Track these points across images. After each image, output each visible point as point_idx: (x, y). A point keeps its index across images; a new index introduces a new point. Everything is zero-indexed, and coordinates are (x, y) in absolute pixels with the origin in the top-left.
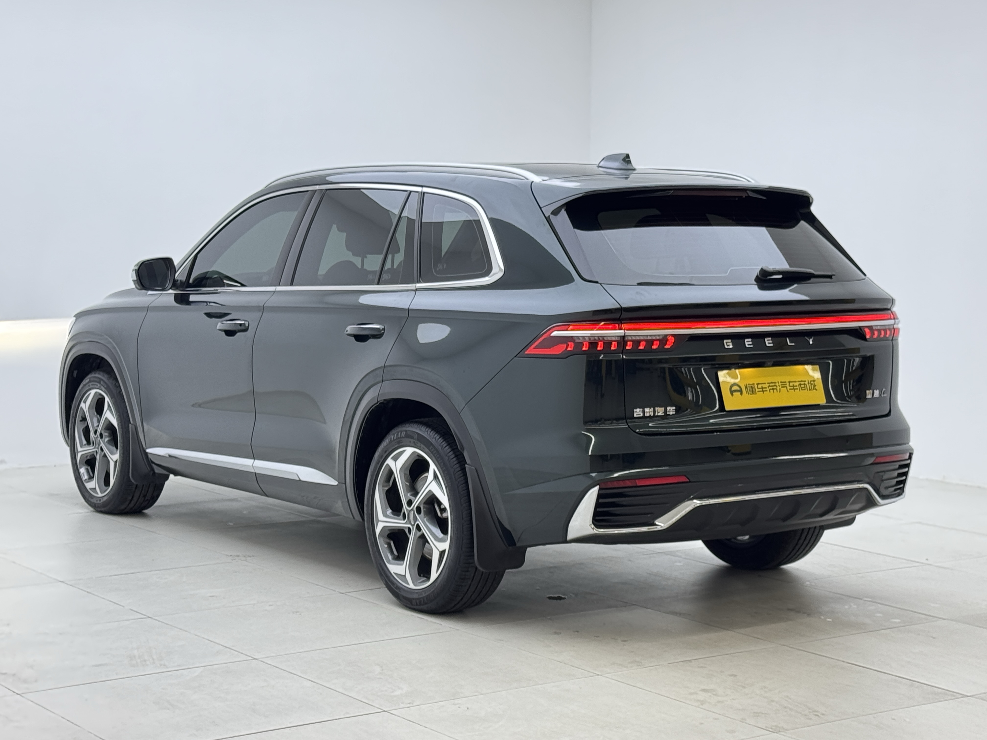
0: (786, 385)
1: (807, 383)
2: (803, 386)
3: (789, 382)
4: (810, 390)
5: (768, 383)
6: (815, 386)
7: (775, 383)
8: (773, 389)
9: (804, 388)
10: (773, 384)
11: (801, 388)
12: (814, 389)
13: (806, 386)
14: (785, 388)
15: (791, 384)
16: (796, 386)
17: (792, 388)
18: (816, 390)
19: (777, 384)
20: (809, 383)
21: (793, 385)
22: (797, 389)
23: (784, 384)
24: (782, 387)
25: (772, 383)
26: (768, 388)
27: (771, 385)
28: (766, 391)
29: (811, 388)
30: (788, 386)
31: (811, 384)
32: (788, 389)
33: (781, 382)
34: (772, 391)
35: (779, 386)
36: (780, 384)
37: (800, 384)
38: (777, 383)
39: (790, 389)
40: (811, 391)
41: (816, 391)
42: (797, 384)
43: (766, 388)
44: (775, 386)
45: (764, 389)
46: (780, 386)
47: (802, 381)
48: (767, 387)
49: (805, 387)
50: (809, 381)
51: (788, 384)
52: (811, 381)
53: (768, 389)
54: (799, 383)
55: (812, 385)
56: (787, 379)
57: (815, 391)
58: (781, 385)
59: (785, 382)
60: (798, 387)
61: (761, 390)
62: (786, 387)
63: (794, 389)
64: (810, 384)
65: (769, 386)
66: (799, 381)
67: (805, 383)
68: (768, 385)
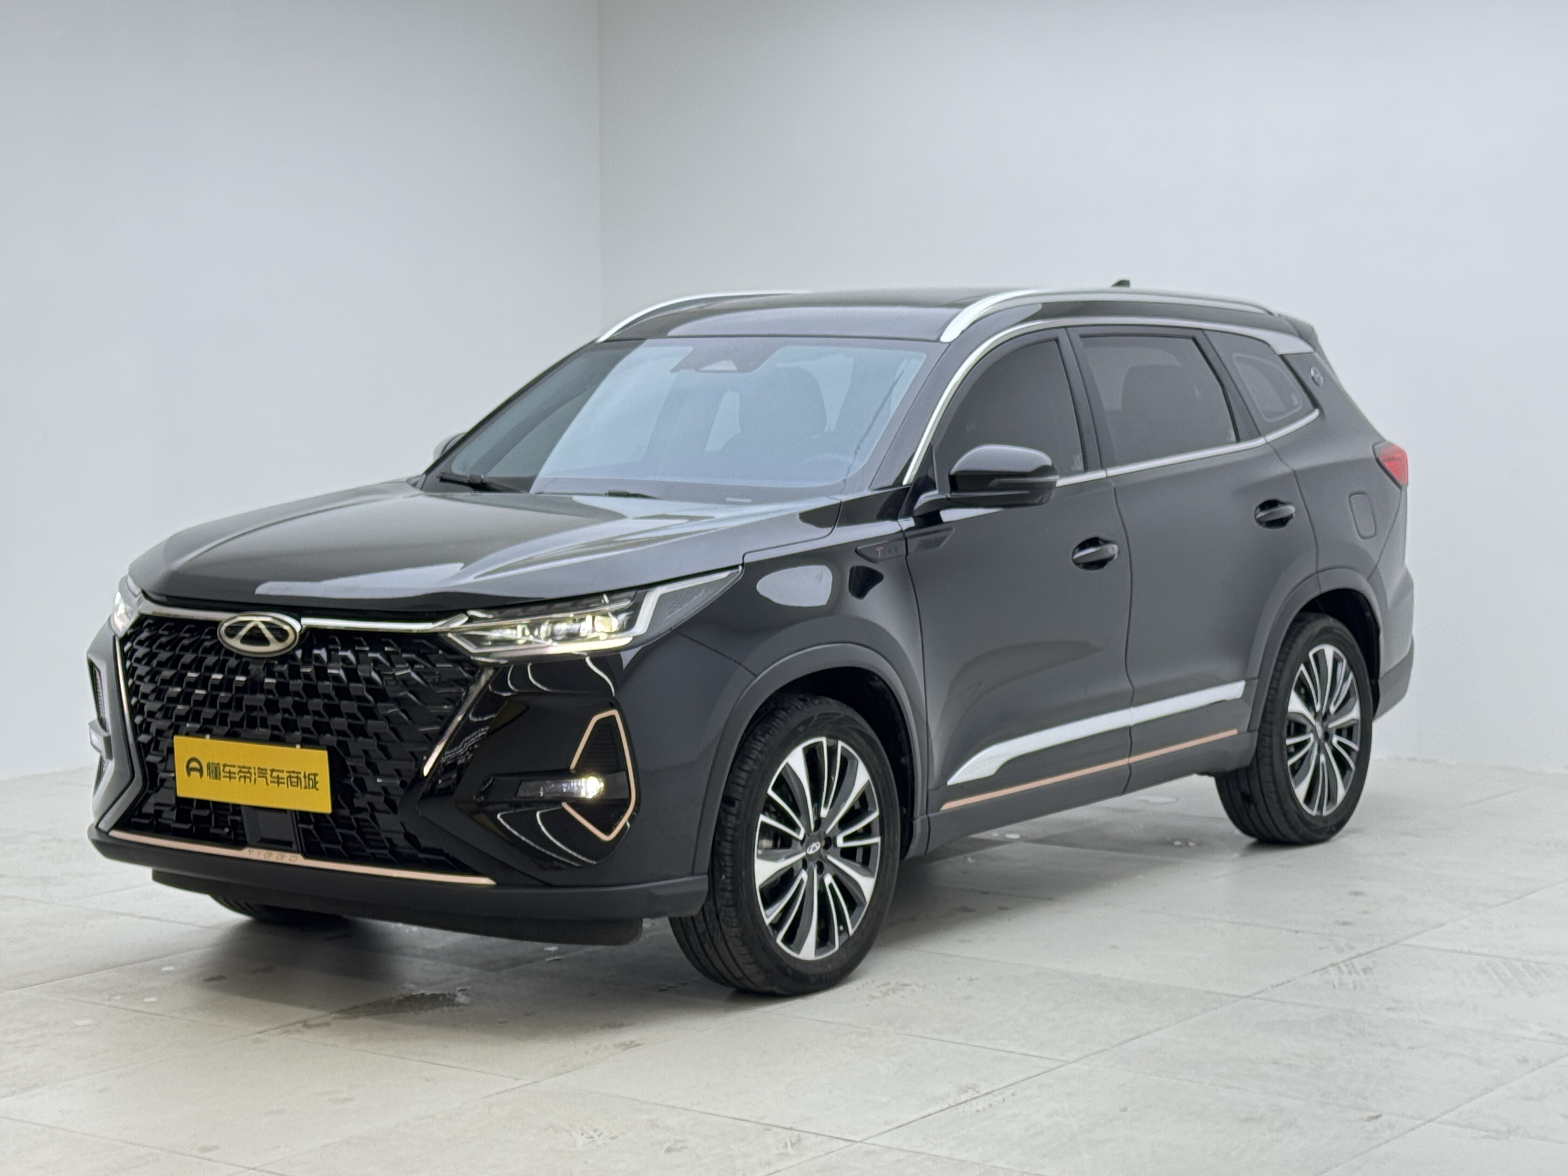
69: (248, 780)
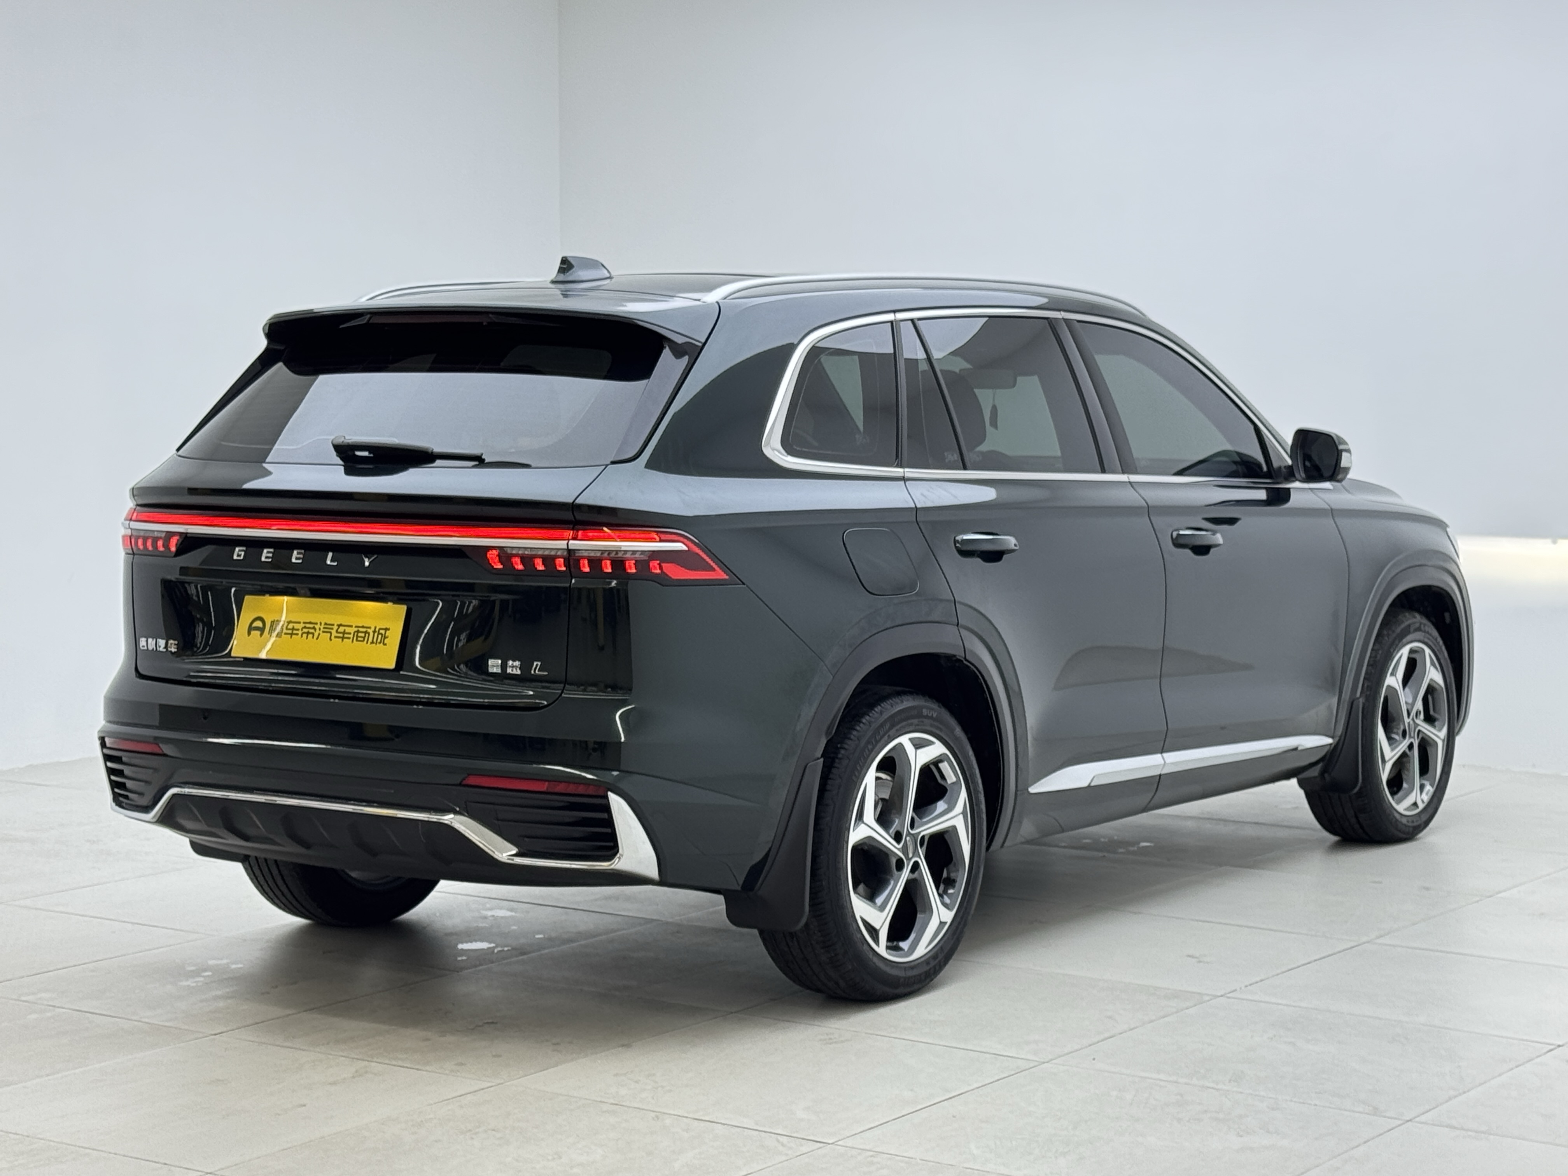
0: (332, 629)
1: (371, 631)
2: (361, 634)
3: (339, 626)
4: (372, 642)
5: (304, 623)
6: (385, 637)
7: (316, 624)
8: (308, 633)
9: (362, 639)
10: (311, 626)
11: (357, 637)
12: (380, 643)
13: (367, 635)
14: (329, 635)
15: (341, 629)
16: (350, 634)
17: (341, 635)
18: (385, 644)
19: (317, 627)
20: (374, 632)
21: (345, 630)
22: (349, 638)
23: (328, 627)
24: (323, 632)
25: (310, 623)
26: (302, 630)
27: (308, 625)
28: (297, 634)
29: (375, 640)
30: (334, 632)
31: (379, 633)
32: (333, 637)
33: (326, 624)
34: (305, 635)
35: (320, 629)
36: (322, 627)
37: (358, 632)
38: (319, 624)
39: (336, 637)
40: (374, 645)
41: (385, 646)
42: (352, 630)
43: (298, 630)
44: (314, 628)
45: (295, 632)
46: (322, 629)
47: (363, 627)
48: (300, 628)
49: (364, 638)
50: (377, 630)
51: (335, 627)
52: (380, 629)
53: (300, 632)
54: (356, 629)
55: (380, 636)
56: (336, 620)
57: (382, 644)
58: (324, 628)
59: (333, 625)
60: (351, 636)
61: (290, 632)
62: (331, 633)
63: (343, 638)
64: (376, 634)
65: (305, 627)
66: (356, 627)
67: (369, 630)
68: (302, 625)
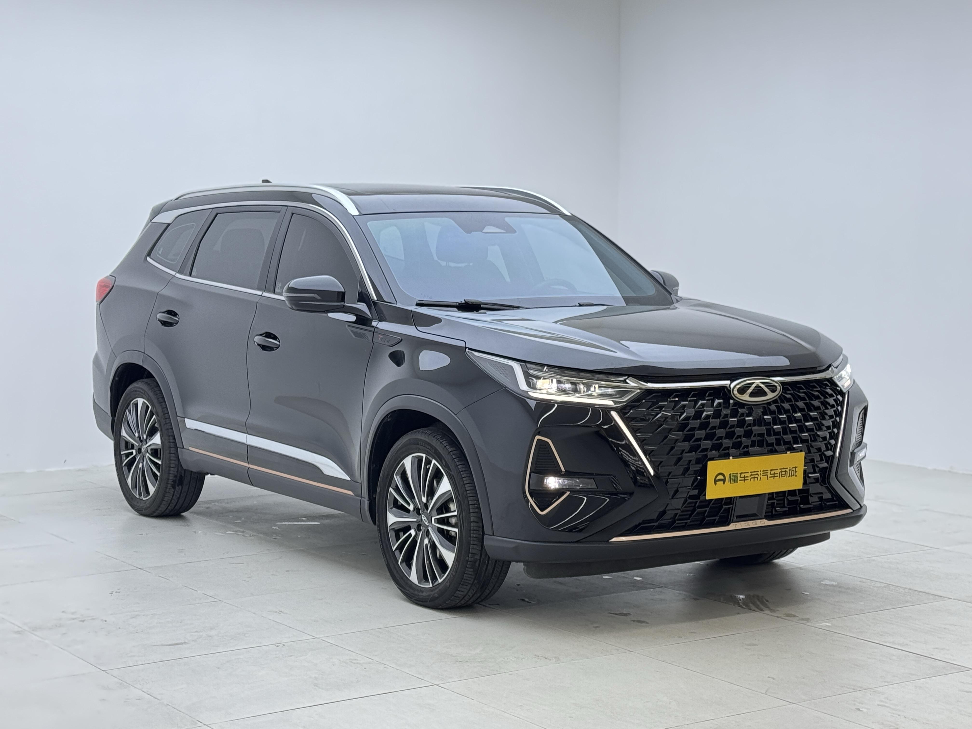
69: (756, 479)
